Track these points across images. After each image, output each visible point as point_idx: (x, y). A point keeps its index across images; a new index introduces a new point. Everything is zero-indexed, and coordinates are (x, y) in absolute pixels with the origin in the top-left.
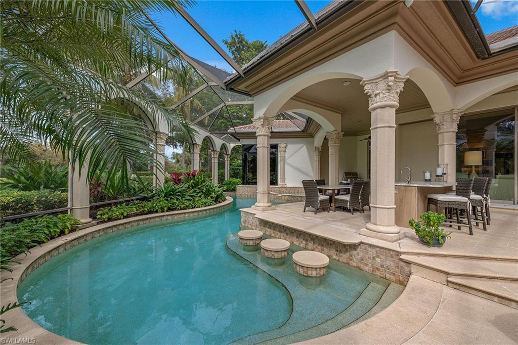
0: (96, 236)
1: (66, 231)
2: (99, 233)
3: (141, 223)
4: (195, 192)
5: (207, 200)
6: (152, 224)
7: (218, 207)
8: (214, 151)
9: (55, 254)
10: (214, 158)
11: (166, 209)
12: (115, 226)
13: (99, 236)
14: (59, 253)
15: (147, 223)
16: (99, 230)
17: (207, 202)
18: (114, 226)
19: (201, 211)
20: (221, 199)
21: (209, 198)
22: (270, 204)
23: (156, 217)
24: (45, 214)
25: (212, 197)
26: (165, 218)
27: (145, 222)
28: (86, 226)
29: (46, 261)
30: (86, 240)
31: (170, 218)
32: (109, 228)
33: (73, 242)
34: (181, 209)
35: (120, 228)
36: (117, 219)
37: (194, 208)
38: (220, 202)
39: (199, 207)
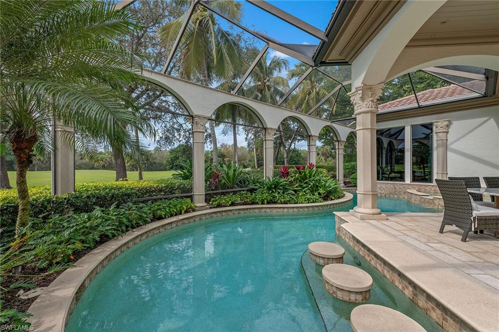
0: (203, 218)
1: (183, 212)
2: (205, 216)
3: (242, 212)
4: (300, 186)
5: (312, 196)
6: (251, 214)
7: (324, 206)
8: (338, 141)
9: (169, 228)
10: (339, 149)
11: (266, 201)
12: (220, 212)
13: (206, 219)
14: (172, 228)
15: (247, 213)
16: (206, 214)
17: (311, 198)
18: (218, 212)
19: (302, 207)
20: (334, 196)
21: (316, 193)
22: (378, 211)
23: (256, 208)
24: (174, 197)
25: (319, 194)
26: (264, 210)
27: (245, 212)
28: (202, 208)
29: (160, 232)
30: (194, 220)
31: (268, 210)
32: (214, 213)
33: (184, 221)
34: (282, 203)
35: (223, 214)
36: (225, 206)
37: (297, 203)
38: (332, 200)
39: (302, 203)
